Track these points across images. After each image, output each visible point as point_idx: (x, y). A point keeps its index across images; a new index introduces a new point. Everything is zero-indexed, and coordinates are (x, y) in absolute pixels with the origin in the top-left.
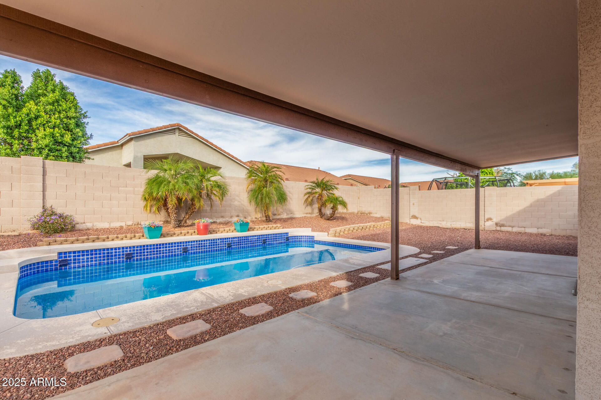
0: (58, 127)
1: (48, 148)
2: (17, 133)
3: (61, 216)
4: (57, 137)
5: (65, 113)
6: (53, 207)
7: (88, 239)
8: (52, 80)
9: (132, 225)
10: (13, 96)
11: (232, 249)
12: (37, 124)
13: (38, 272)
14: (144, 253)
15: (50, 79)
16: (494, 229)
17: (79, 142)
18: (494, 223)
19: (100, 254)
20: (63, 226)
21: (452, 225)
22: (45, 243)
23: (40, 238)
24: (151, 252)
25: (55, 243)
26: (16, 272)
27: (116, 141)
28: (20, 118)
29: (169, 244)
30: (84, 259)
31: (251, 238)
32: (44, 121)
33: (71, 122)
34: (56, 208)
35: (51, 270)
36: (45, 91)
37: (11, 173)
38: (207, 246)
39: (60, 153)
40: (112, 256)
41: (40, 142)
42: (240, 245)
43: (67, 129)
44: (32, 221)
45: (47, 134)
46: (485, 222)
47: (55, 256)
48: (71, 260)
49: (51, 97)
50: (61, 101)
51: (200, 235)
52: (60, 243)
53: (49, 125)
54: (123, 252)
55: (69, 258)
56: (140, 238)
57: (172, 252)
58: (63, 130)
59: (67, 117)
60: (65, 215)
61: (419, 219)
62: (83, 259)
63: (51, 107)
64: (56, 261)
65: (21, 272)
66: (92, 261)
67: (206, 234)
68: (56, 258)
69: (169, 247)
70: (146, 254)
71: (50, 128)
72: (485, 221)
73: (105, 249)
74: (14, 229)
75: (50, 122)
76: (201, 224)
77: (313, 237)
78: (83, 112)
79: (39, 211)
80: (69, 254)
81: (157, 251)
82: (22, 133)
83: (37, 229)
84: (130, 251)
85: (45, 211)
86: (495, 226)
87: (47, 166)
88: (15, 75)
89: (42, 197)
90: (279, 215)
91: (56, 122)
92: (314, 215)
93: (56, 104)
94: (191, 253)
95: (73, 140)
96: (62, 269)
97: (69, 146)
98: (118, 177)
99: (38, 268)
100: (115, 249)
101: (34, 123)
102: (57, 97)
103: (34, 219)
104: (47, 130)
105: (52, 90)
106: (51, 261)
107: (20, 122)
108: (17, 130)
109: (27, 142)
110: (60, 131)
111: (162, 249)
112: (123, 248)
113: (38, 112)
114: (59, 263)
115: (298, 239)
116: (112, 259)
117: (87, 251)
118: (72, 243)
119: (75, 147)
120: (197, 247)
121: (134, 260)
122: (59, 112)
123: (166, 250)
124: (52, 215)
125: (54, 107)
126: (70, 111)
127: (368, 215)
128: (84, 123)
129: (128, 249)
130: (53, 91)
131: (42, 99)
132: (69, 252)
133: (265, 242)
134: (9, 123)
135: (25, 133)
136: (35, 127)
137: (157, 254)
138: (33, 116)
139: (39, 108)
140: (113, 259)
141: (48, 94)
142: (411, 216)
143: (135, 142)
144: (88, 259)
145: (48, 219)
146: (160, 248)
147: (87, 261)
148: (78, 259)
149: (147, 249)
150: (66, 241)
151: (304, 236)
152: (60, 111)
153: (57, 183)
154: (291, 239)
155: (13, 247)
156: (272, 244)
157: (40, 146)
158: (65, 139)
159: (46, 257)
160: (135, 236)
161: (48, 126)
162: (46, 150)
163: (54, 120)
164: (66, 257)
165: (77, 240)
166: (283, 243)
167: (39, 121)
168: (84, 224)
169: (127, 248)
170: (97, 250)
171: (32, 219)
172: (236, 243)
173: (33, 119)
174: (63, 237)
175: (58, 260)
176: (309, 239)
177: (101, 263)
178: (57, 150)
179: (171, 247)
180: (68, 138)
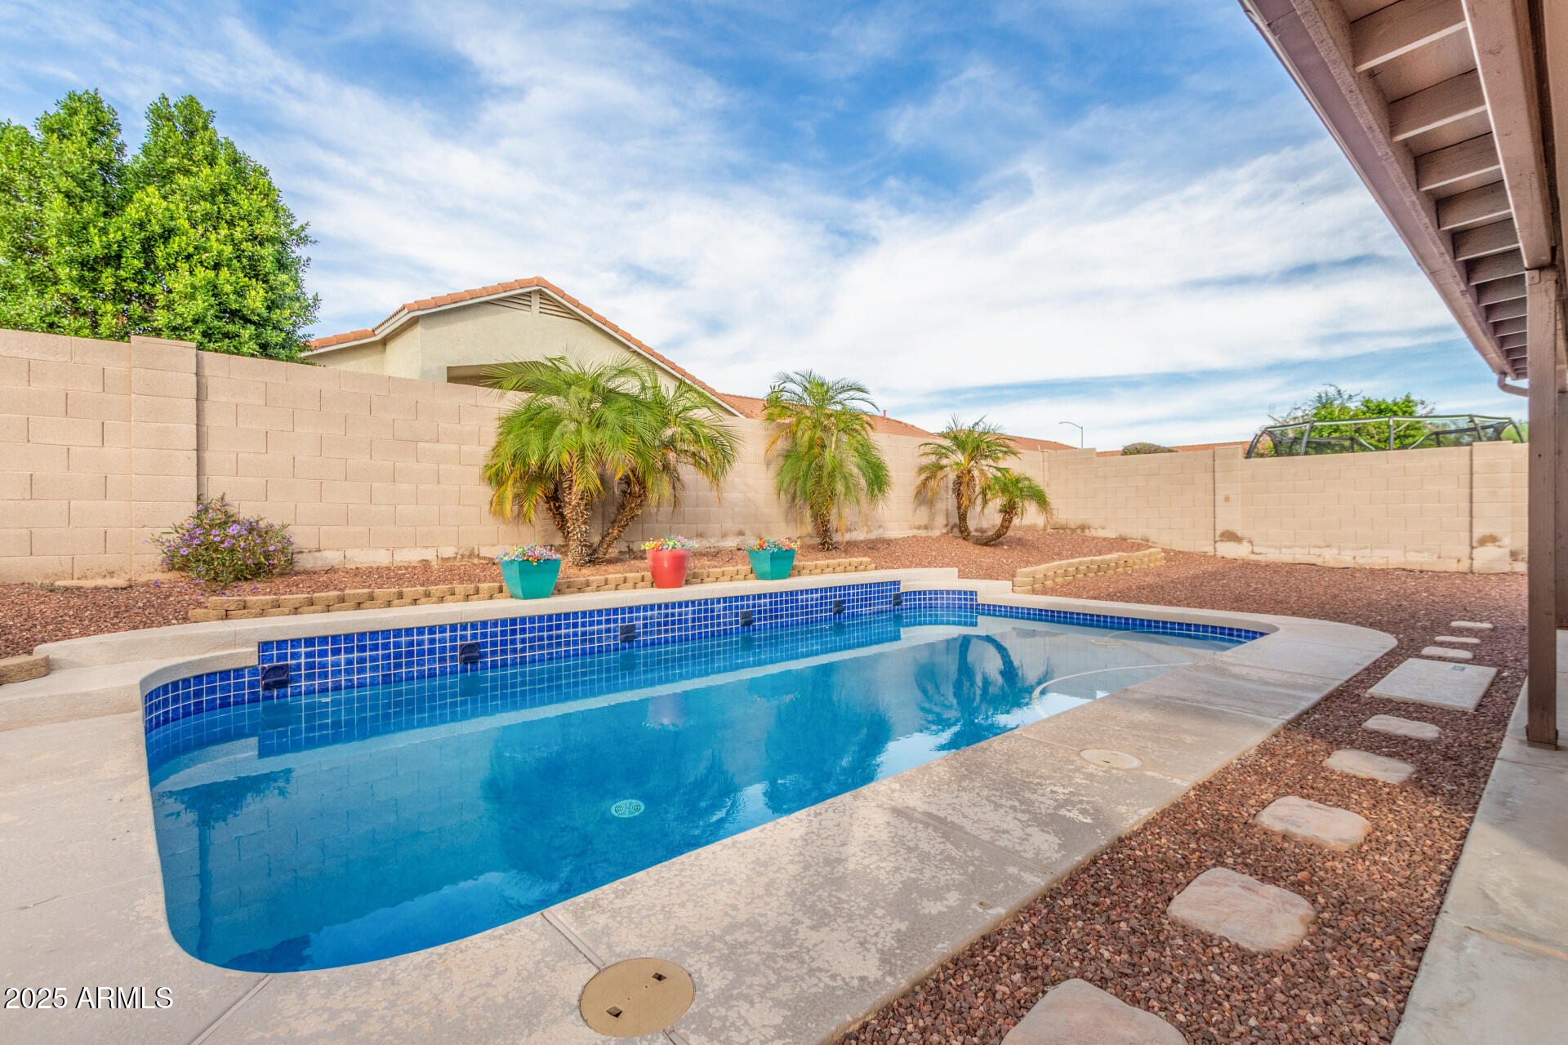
0: (229, 266)
1: (201, 327)
2: (110, 280)
3: (252, 528)
4: (227, 294)
5: (245, 224)
6: (227, 499)
7: (342, 600)
8: (205, 128)
9: (455, 558)
10: (96, 166)
11: (754, 630)
12: (169, 254)
13: (199, 709)
14: (513, 642)
15: (200, 125)
16: (1507, 569)
17: (287, 313)
18: (1507, 551)
19: (386, 646)
20: (263, 560)
21: (1357, 560)
22: (212, 613)
23: (194, 597)
24: (532, 640)
25: (242, 612)
26: (135, 713)
27: (370, 329)
28: (119, 233)
29: (584, 614)
30: (340, 665)
31: (805, 596)
32: (188, 244)
33: (264, 252)
34: (236, 504)
35: (239, 702)
36: (186, 161)
37: (101, 390)
38: (686, 621)
39: (235, 343)
40: (421, 653)
41: (180, 309)
42: (776, 617)
43: (254, 270)
44: (167, 544)
45: (198, 284)
46: (1472, 548)
47: (251, 653)
48: (298, 667)
49: (206, 179)
50: (235, 188)
51: (660, 586)
52: (258, 611)
53: (204, 257)
54: (453, 639)
55: (294, 662)
56: (491, 597)
57: (592, 641)
58: (242, 275)
59: (254, 238)
60: (262, 524)
61: (1245, 543)
62: (336, 664)
63: (208, 205)
64: (253, 671)
65: (149, 710)
66: (361, 671)
67: (677, 584)
68: (254, 661)
69: (584, 624)
70: (519, 646)
71: (207, 268)
72: (1475, 544)
73: (400, 630)
74: (112, 569)
75: (205, 250)
76: (665, 554)
77: (972, 593)
78: (295, 226)
79: (183, 512)
80: (293, 647)
81: (550, 638)
82: (125, 280)
83: (180, 569)
84: (474, 636)
85: (206, 510)
86: (1508, 559)
87: (207, 371)
88: (97, 109)
89: (196, 468)
90: (849, 530)
91: (222, 251)
92: (936, 533)
93: (221, 198)
94: (645, 645)
95: (269, 308)
96: (272, 698)
97: (261, 324)
98: (414, 409)
99: (198, 694)
100: (432, 630)
101: (160, 252)
102: (223, 177)
103: (170, 537)
104: (197, 271)
105: (206, 158)
106: (239, 672)
107: (119, 246)
108: (109, 271)
109: (140, 309)
110: (234, 278)
111: (563, 631)
112: (453, 628)
113: (172, 219)
114: (263, 679)
115: (925, 599)
116: (421, 663)
117: (348, 637)
118: (296, 611)
119: (274, 328)
120: (659, 624)
121: (484, 668)
122: (231, 224)
123: (575, 635)
124: (225, 523)
125: (215, 207)
126: (262, 219)
127: (1079, 531)
128: (299, 258)
129: (469, 632)
130: (211, 161)
131: (182, 180)
132: (292, 641)
133: (839, 608)
134: (86, 250)
135: (134, 281)
136: (162, 263)
137: (550, 646)
138: (158, 229)
139: (172, 207)
140: (423, 665)
141: (195, 169)
142: (1218, 533)
143: (423, 331)
144: (349, 662)
145: (216, 536)
146: (558, 627)
147: (349, 672)
148: (319, 663)
149: (523, 631)
150: (277, 605)
151: (942, 592)
152: (232, 220)
153: (240, 426)
154: (906, 600)
155: (113, 625)
156: (857, 616)
157: (179, 321)
158: (249, 302)
159: (217, 658)
160: (477, 592)
161: (201, 262)
162: (197, 331)
163: (217, 244)
164: (283, 657)
165: (311, 603)
166: (886, 611)
167: (175, 244)
168: (318, 554)
169: (464, 627)
170: (377, 632)
171: (165, 537)
172: (765, 611)
173: (156, 240)
174: (265, 594)
175: (260, 667)
176: (960, 599)
177: (390, 675)
178: (227, 335)
179: (590, 625)
180: (256, 299)
